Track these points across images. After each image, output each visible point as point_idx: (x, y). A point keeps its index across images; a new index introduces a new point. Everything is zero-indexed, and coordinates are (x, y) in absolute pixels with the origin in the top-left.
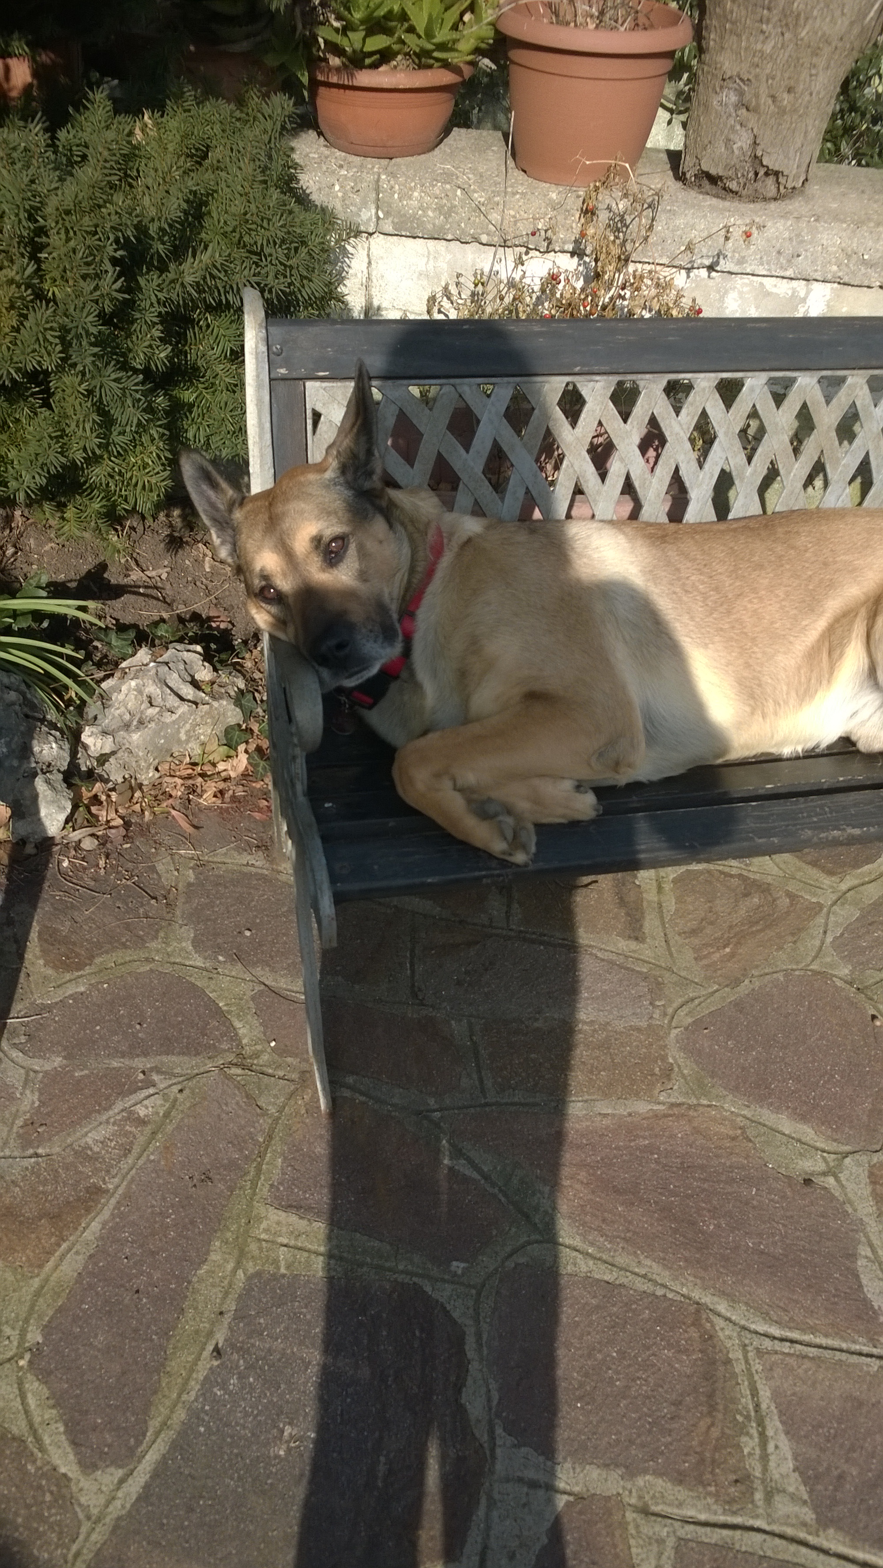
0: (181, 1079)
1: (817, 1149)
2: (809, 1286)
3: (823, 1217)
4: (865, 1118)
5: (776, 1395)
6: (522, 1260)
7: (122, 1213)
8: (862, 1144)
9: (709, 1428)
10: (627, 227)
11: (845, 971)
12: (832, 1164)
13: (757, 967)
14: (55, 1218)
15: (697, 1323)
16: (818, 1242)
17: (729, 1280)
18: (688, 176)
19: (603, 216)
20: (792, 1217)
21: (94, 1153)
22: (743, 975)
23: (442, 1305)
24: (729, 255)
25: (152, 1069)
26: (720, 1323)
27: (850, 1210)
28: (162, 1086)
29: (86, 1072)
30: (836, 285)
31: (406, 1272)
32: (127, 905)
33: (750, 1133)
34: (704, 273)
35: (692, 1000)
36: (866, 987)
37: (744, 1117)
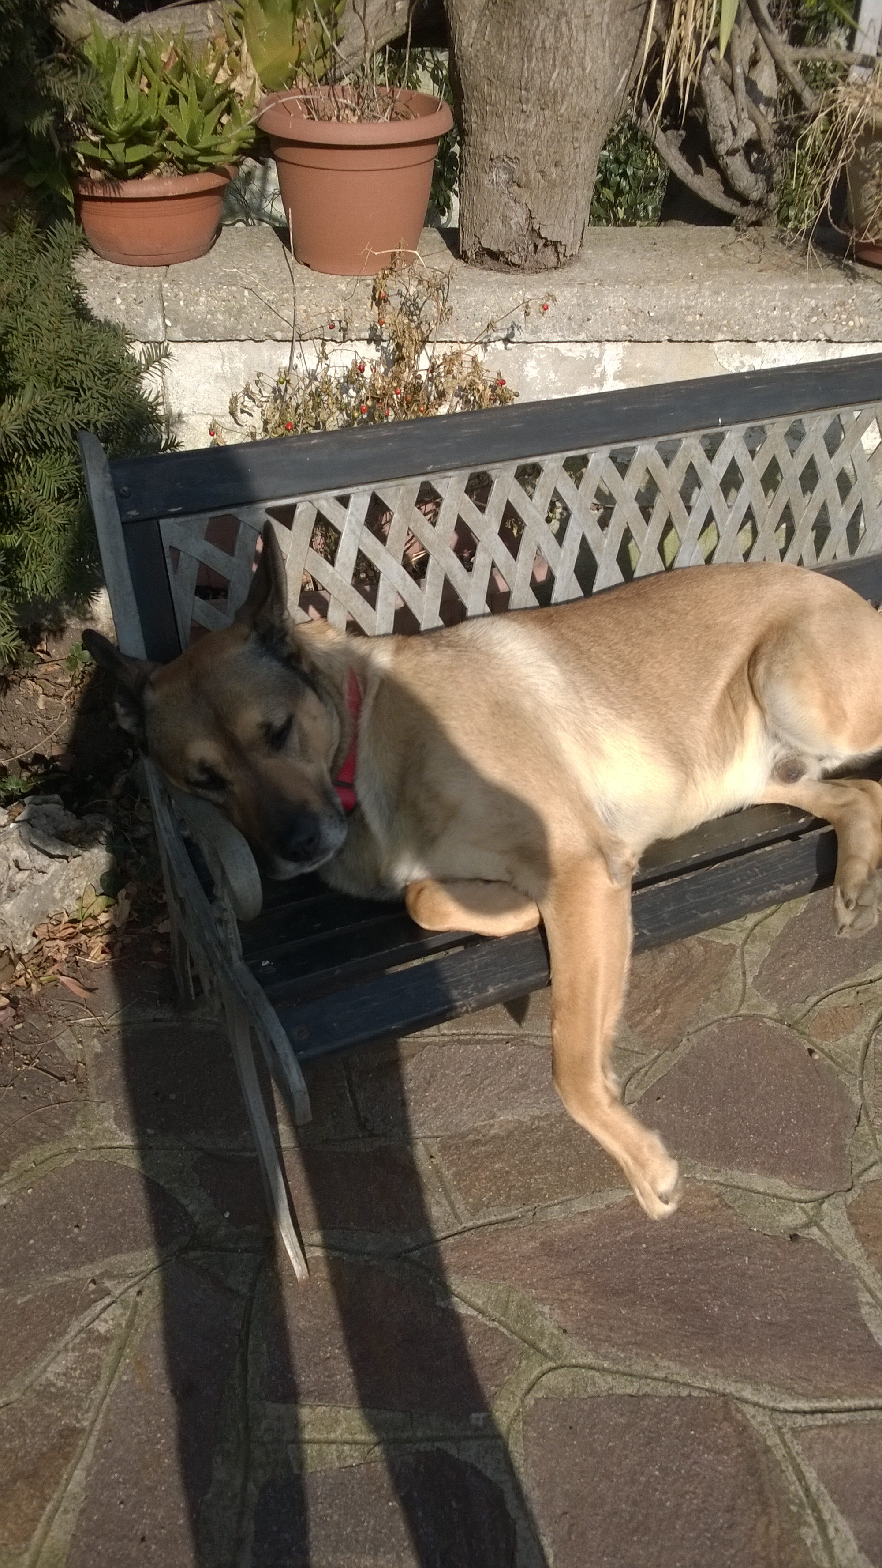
0: (137, 1278)
1: (794, 1201)
2: (823, 1348)
3: (817, 1270)
4: (829, 1158)
5: (822, 1474)
6: (540, 1395)
7: (106, 1452)
8: (834, 1185)
9: (767, 1527)
10: (420, 310)
11: (772, 1010)
12: (811, 1213)
13: (690, 1023)
14: (31, 1476)
15: (728, 1417)
16: (820, 1300)
17: (747, 1361)
18: (469, 254)
19: (395, 302)
20: (789, 1278)
21: (58, 1389)
22: (679, 1034)
23: (472, 1466)
24: (523, 326)
25: (102, 1275)
26: (750, 1410)
27: (841, 1258)
28: (117, 1292)
29: (29, 1296)
30: (627, 343)
31: (428, 1439)
32: (34, 1094)
33: (727, 1199)
34: (500, 345)
35: (638, 1070)
36: (797, 1022)
37: (718, 1183)
